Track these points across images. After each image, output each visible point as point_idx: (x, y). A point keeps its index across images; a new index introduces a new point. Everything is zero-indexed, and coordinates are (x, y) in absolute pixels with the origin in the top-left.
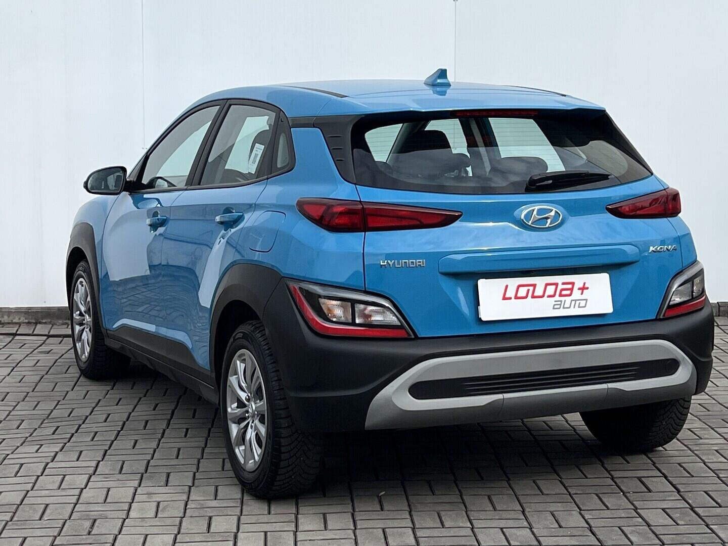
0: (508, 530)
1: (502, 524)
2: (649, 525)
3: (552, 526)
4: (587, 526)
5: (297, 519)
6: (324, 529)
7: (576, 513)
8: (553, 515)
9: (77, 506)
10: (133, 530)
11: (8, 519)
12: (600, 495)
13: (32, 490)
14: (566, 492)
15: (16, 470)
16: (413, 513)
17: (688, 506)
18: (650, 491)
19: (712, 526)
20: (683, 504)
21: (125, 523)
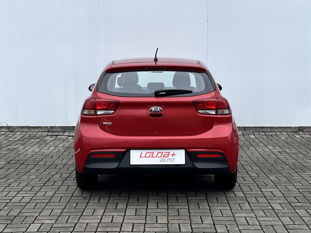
0: (223, 210)
1: (221, 208)
2: (273, 209)
3: (239, 209)
4: (251, 209)
5: (147, 204)
6: (157, 208)
7: (247, 204)
8: (239, 205)
9: (72, 197)
10: (90, 207)
11: (48, 201)
12: (256, 198)
13: (57, 191)
14: (245, 196)
15: (53, 183)
16: (189, 203)
17: (288, 202)
18: (275, 196)
19: (296, 210)
20: (286, 201)
21: (88, 204)
